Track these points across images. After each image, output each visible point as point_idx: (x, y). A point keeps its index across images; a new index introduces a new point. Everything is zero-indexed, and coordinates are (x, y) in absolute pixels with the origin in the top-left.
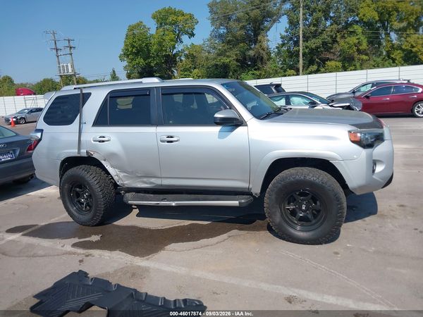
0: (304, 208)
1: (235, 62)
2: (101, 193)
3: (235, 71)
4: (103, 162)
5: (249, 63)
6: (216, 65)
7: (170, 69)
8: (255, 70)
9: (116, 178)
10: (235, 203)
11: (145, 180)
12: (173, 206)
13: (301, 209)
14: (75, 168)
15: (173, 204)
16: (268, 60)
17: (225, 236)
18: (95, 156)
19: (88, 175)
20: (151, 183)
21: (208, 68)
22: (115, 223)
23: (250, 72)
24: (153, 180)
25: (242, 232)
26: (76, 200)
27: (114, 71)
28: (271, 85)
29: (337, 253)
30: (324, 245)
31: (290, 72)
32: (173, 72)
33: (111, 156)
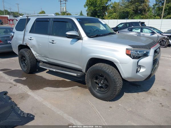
0: (102, 83)
1: (132, 11)
2: (29, 61)
3: (132, 15)
4: (31, 48)
5: (139, 12)
6: (124, 12)
7: (104, 12)
8: (141, 15)
9: (35, 56)
10: (75, 75)
11: (45, 58)
12: (54, 71)
13: (101, 83)
14: (22, 50)
15: (54, 70)
16: (148, 11)
17: (70, 88)
18: (28, 45)
19: (26, 53)
20: (47, 60)
21: (120, 13)
22: (36, 74)
23: (139, 16)
24: (47, 59)
25: (79, 88)
26: (23, 62)
27: (81, 12)
28: (140, 22)
29: (111, 107)
30: (109, 102)
31: (157, 17)
32: (105, 13)
33: (34, 46)
